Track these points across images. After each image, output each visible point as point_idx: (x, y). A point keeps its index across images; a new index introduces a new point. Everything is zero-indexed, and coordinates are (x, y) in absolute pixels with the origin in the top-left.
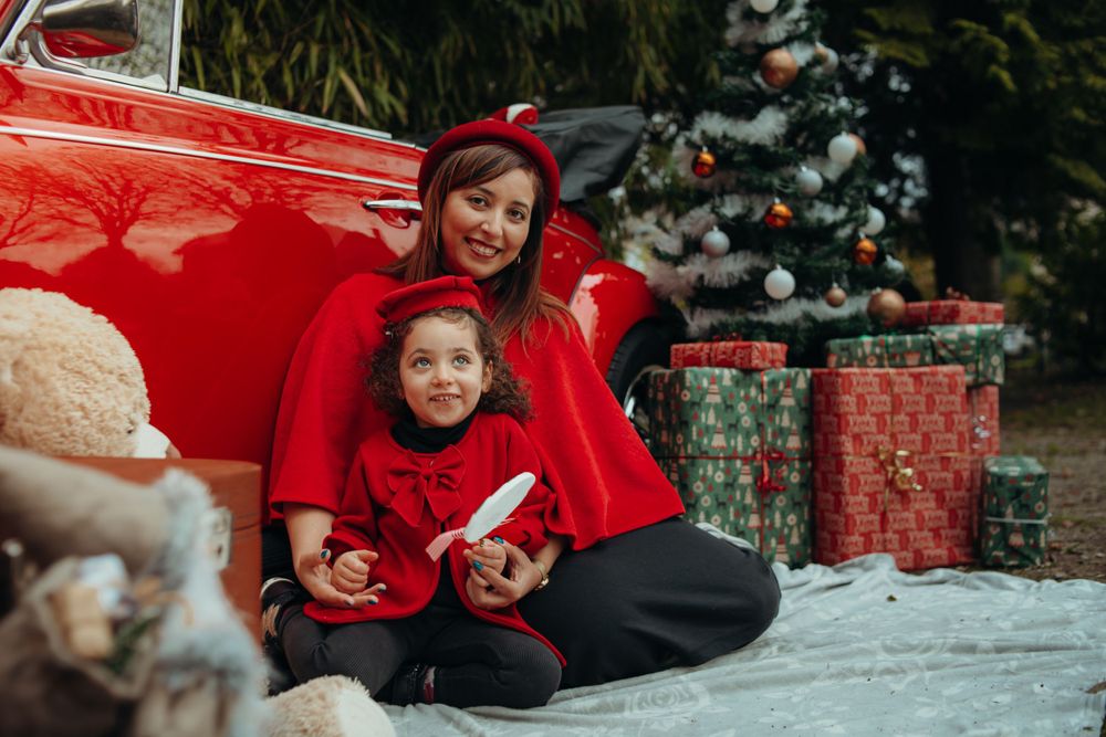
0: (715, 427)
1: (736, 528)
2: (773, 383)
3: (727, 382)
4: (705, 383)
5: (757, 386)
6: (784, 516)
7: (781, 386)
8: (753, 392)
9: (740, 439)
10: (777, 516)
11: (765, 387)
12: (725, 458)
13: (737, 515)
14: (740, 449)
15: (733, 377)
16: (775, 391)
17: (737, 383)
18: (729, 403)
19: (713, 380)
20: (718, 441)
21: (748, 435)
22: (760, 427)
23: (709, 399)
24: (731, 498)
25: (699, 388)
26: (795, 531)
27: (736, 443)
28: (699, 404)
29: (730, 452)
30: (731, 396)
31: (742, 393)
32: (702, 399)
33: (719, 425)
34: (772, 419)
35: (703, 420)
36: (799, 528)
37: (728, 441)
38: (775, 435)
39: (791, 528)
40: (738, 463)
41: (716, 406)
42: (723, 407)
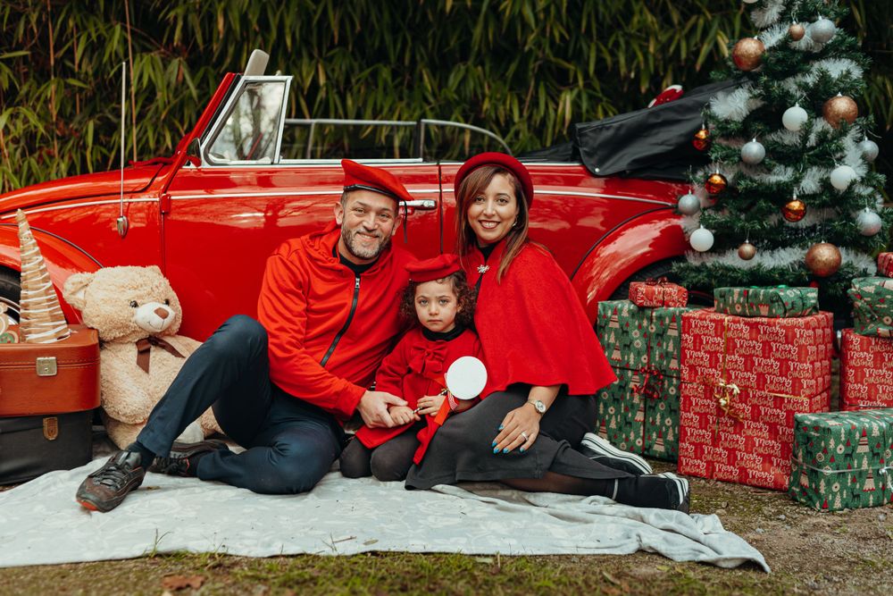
0: (614, 344)
1: (625, 419)
2: (660, 318)
3: (625, 314)
4: (609, 313)
5: (647, 318)
6: (663, 418)
7: (667, 321)
8: (645, 323)
9: (632, 356)
10: (658, 417)
11: (654, 321)
12: (620, 368)
13: (626, 409)
14: (632, 362)
15: (629, 311)
16: (662, 324)
17: (633, 314)
18: (625, 329)
19: (615, 312)
20: (616, 355)
21: (639, 354)
22: (649, 349)
23: (611, 325)
24: (623, 397)
25: (605, 316)
26: (671, 431)
27: (629, 358)
28: (604, 328)
29: (624, 365)
30: (627, 325)
31: (637, 323)
32: (606, 324)
33: (618, 344)
34: (660, 345)
35: (606, 339)
36: (674, 430)
37: (623, 356)
38: (661, 357)
39: (668, 428)
40: (630, 373)
41: (616, 330)
42: (621, 331)
